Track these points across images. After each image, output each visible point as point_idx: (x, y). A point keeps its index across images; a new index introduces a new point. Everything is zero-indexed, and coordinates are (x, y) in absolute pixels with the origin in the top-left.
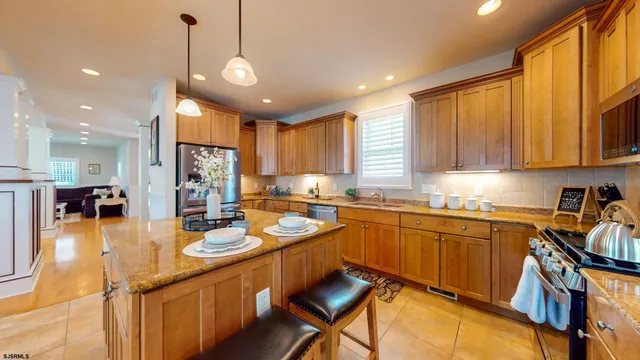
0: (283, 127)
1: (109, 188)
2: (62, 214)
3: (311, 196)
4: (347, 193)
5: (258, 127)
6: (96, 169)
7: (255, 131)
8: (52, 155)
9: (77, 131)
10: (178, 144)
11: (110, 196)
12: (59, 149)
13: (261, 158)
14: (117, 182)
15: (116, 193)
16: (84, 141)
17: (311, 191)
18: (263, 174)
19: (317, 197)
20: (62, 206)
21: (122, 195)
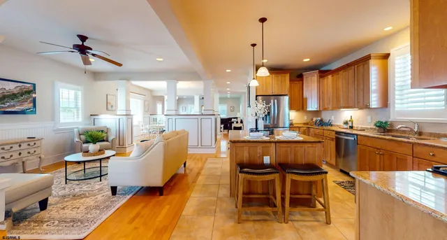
0: (323, 74)
1: (237, 118)
2: (222, 130)
3: (345, 126)
4: (375, 125)
5: (304, 77)
6: (233, 109)
7: (302, 81)
8: (220, 103)
9: (226, 93)
10: (257, 96)
11: (237, 122)
12: (222, 100)
13: (306, 99)
14: (240, 115)
15: (239, 122)
16: (229, 96)
17: (346, 123)
18: (308, 109)
19: (351, 127)
20: (222, 126)
21: (242, 122)
